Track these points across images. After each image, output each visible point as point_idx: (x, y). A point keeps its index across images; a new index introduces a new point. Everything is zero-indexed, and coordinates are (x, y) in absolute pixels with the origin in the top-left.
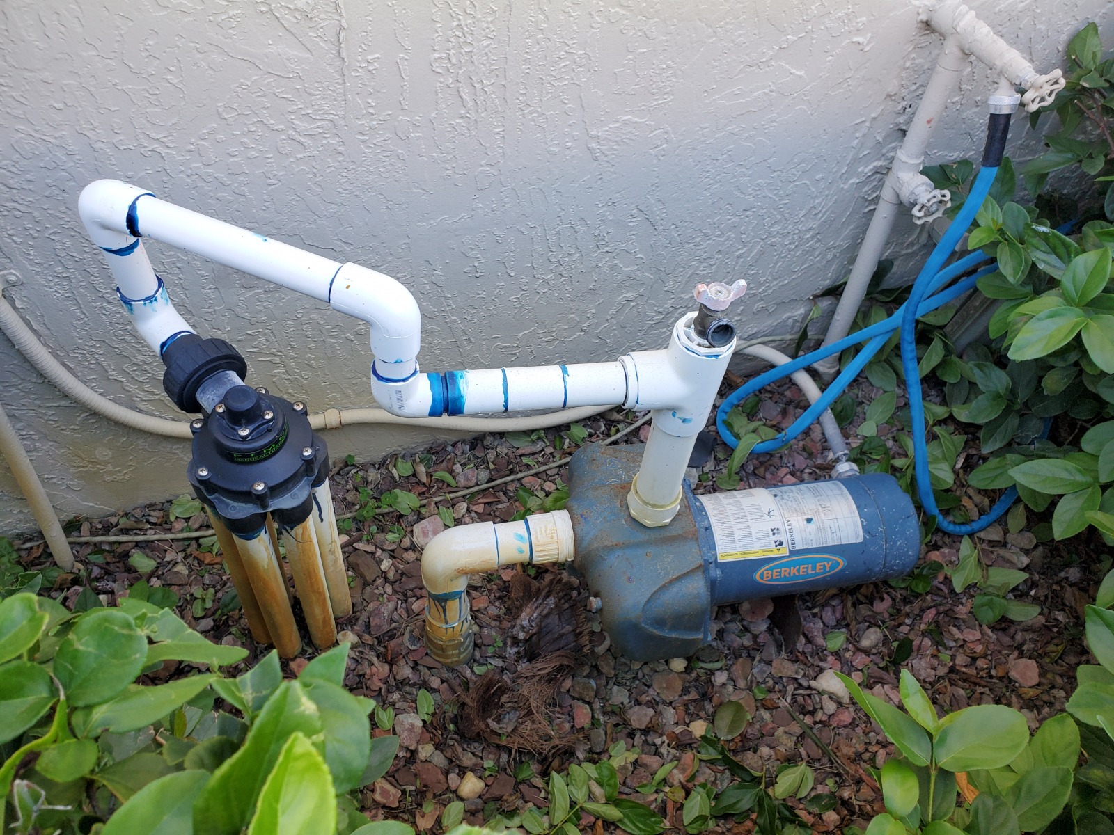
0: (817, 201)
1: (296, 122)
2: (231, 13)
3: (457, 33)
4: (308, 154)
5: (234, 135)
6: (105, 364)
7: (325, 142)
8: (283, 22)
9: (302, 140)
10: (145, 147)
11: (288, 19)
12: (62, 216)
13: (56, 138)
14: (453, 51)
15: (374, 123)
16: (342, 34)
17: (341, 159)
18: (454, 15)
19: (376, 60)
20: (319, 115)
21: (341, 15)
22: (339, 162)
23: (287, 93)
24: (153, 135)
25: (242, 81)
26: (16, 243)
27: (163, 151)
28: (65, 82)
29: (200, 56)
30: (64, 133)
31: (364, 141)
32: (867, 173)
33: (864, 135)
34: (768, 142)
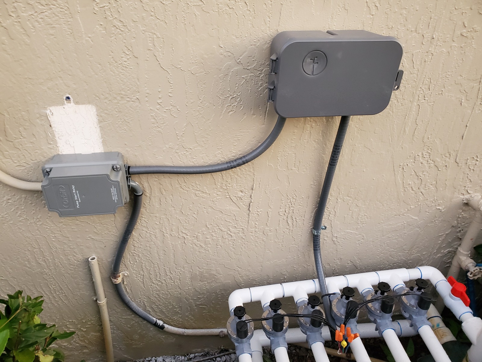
0: (424, 262)
1: (230, 229)
2: (217, 198)
3: (289, 204)
4: (233, 239)
5: (209, 232)
6: (146, 304)
7: (239, 235)
8: (233, 200)
9: (232, 234)
10: (180, 235)
11: (234, 199)
12: (147, 255)
13: (154, 232)
14: (287, 209)
15: (257, 230)
16: (251, 204)
17: (243, 240)
18: (289, 198)
19: (260, 211)
20: (239, 227)
21: (252, 198)
22: (242, 241)
23: (230, 220)
24: (184, 232)
25: (216, 216)
26: (131, 263)
27: (185, 236)
28: (162, 217)
29: (205, 209)
30: (157, 231)
31: (252, 235)
32: (445, 253)
33: (443, 239)
34: (403, 240)
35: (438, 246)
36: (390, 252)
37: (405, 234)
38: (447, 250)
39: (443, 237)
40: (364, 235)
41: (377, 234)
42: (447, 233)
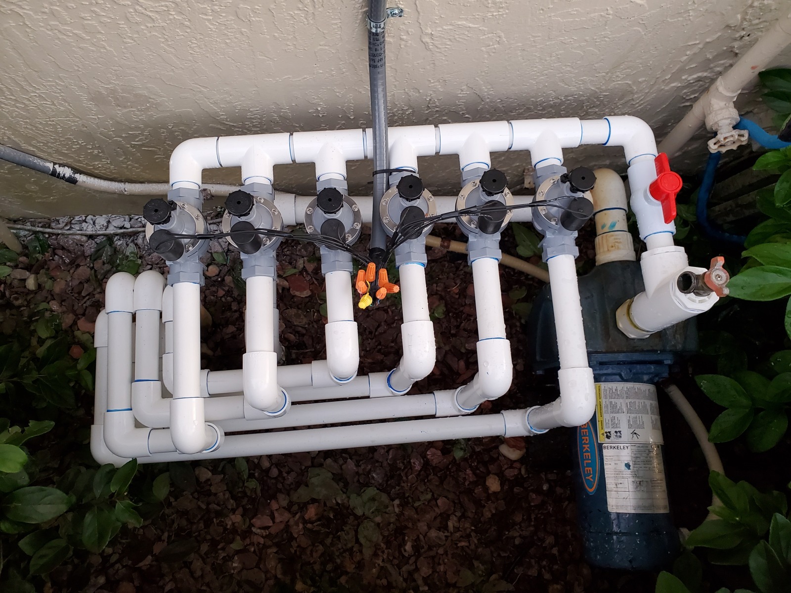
0: (636, 96)
9: (150, 14)
22: (187, 32)
27: (20, 11)
31: (209, 20)
32: (689, 81)
33: (695, 54)
34: (597, 51)
35: (678, 66)
36: (562, 73)
37: (605, 37)
38: (695, 76)
39: (696, 50)
40: (502, 34)
42: (708, 40)
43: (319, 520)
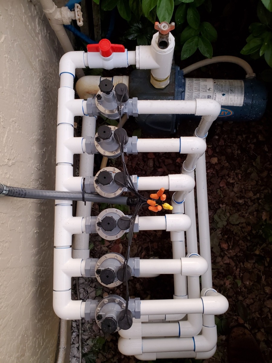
0: (43, 59)
34: (23, 71)
36: (31, 93)
37: (18, 64)
40: (12, 119)
41: (13, 102)
42: (24, 12)
43: (228, 243)
